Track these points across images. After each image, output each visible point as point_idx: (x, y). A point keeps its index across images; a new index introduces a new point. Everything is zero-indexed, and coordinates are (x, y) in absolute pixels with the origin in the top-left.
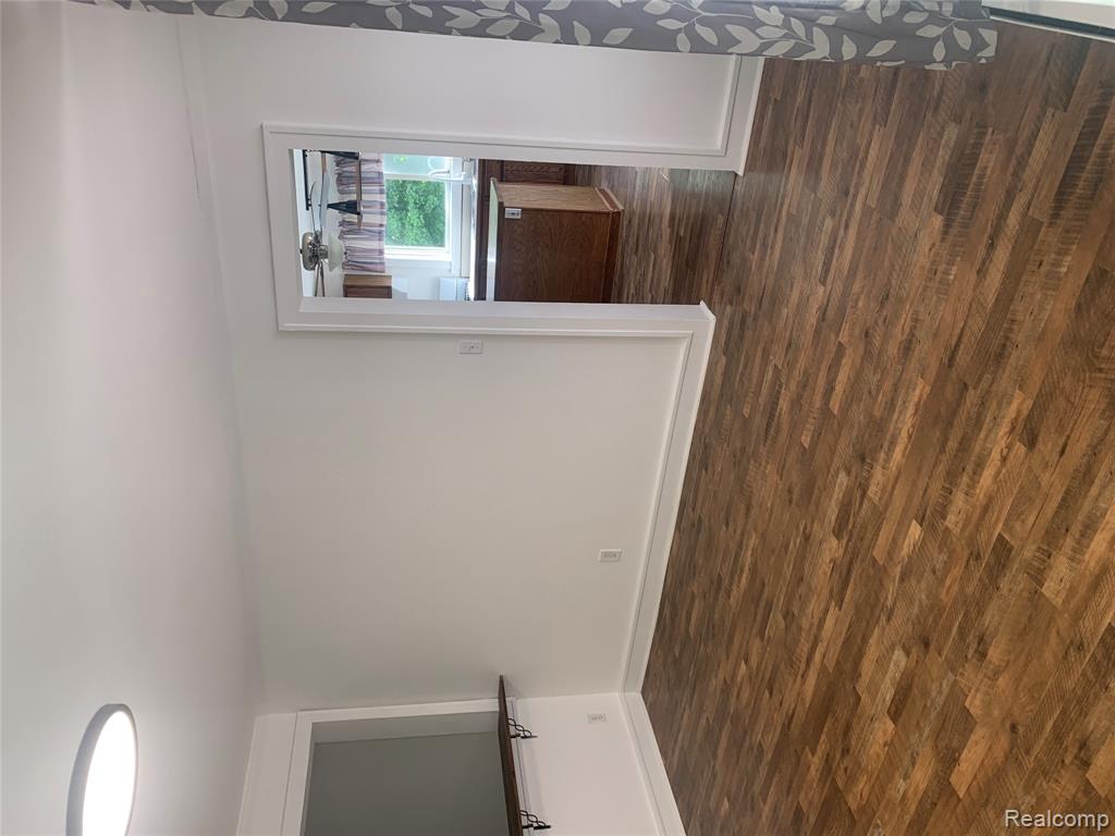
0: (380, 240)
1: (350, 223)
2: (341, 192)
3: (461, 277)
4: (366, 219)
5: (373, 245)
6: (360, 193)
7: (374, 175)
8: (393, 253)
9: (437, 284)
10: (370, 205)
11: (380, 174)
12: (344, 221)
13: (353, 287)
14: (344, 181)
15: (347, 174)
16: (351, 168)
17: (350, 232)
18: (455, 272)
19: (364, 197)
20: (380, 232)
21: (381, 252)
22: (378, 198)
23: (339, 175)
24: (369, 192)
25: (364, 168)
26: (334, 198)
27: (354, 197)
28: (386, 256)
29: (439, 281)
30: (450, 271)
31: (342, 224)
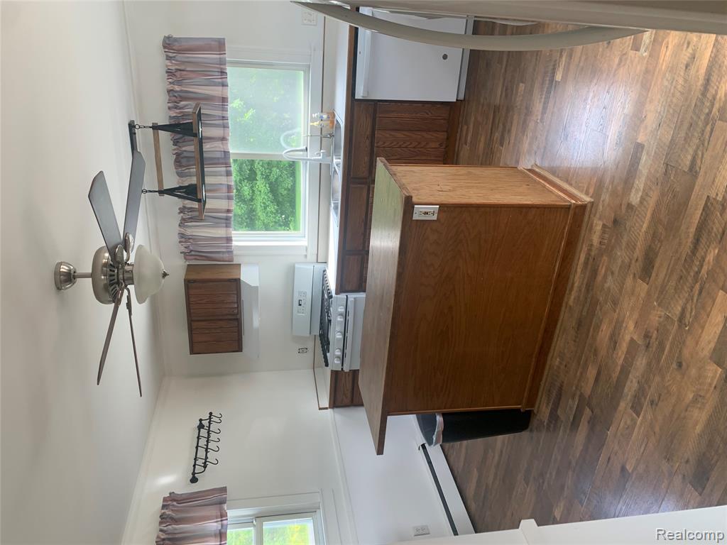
0: (227, 227)
1: (191, 210)
2: (180, 175)
3: (317, 262)
4: (210, 204)
5: (220, 232)
6: (202, 175)
7: (218, 155)
8: (242, 239)
9: (291, 272)
10: (215, 188)
11: (226, 153)
12: (184, 207)
13: (195, 281)
14: (184, 162)
15: (185, 154)
16: (190, 148)
17: (192, 219)
18: (312, 258)
19: (208, 180)
20: (227, 219)
21: (229, 240)
22: (223, 180)
23: (178, 155)
24: (215, 174)
25: (206, 147)
26: (171, 181)
27: (194, 180)
28: (234, 243)
29: (294, 267)
30: (306, 256)
31: (182, 210)
